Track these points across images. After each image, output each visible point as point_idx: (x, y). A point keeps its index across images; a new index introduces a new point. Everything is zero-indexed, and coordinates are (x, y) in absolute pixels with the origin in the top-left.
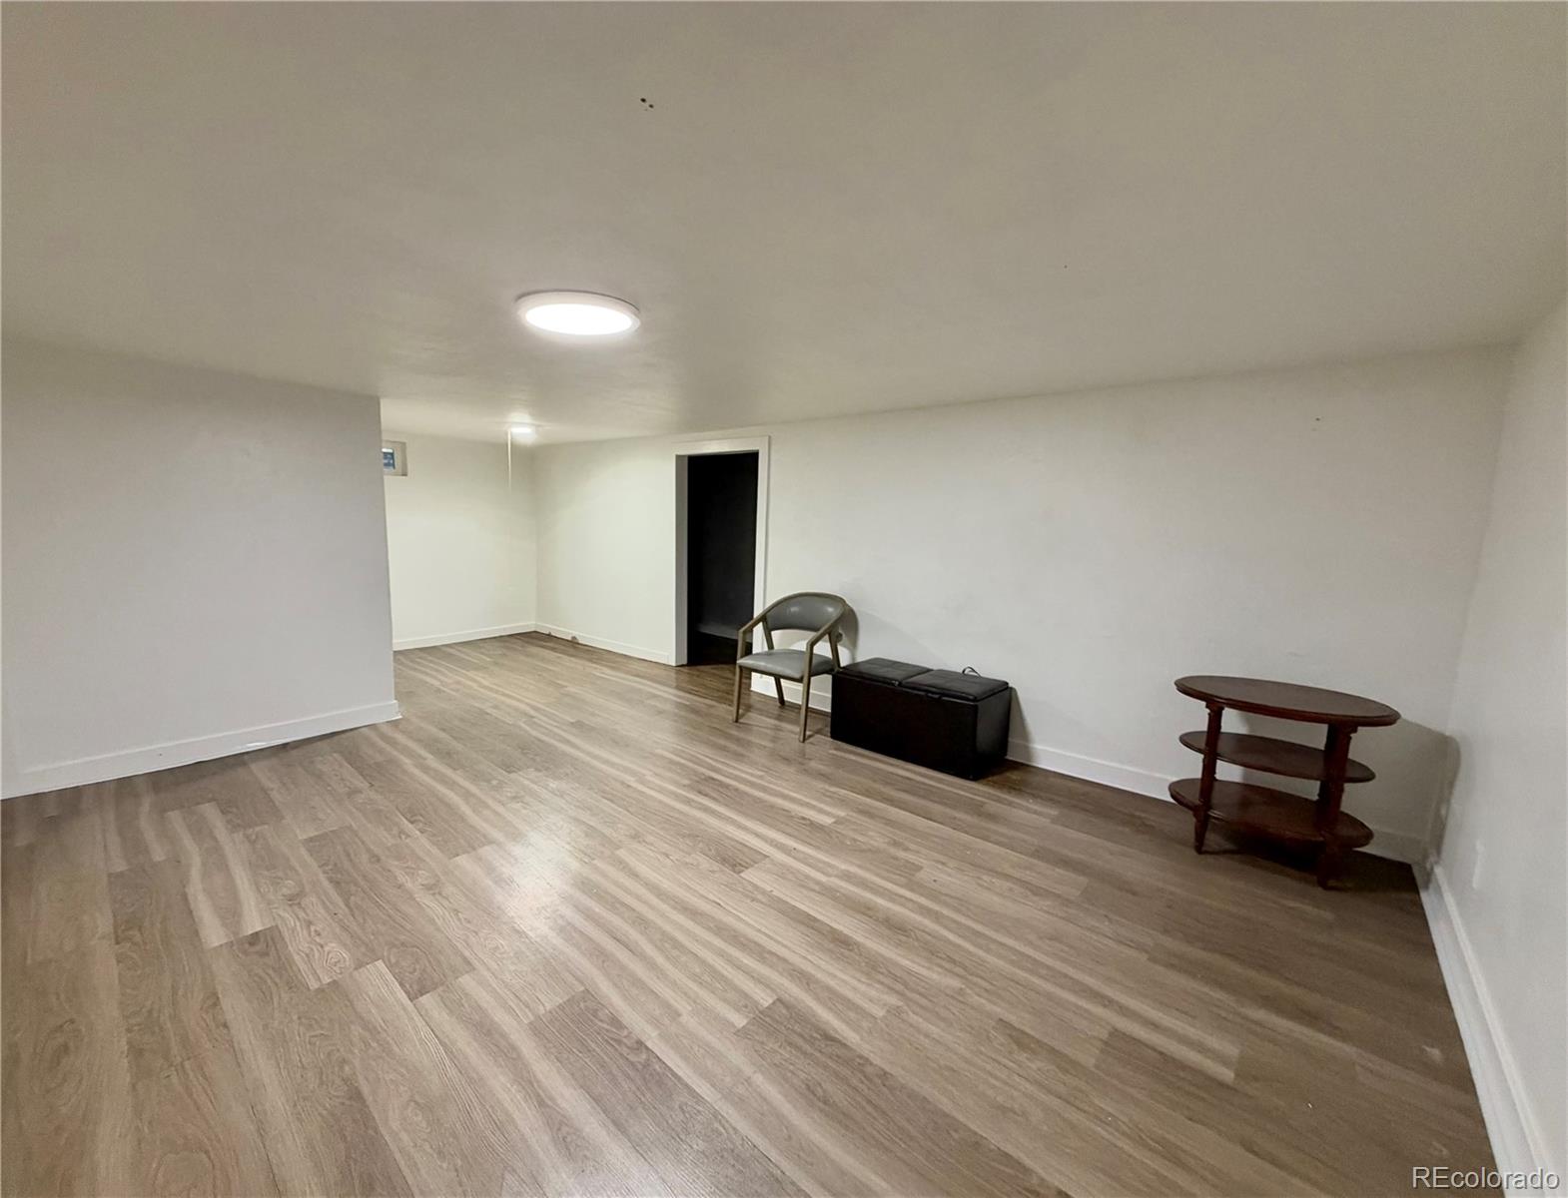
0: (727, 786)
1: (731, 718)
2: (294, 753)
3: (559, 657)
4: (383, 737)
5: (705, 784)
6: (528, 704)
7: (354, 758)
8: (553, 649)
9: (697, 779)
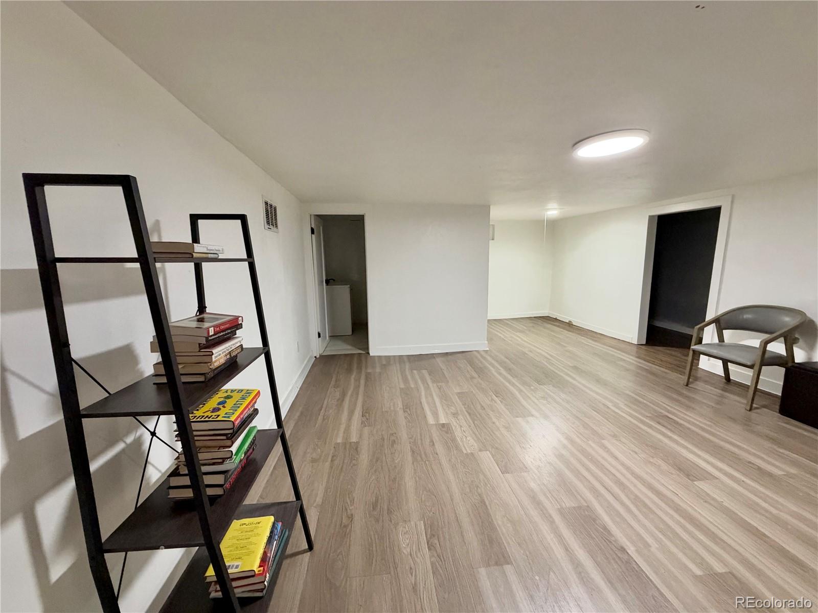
0: (681, 425)
1: (682, 382)
2: (450, 357)
3: (562, 331)
4: (482, 356)
5: (663, 419)
6: (547, 353)
7: (471, 363)
8: (558, 326)
9: (656, 414)
